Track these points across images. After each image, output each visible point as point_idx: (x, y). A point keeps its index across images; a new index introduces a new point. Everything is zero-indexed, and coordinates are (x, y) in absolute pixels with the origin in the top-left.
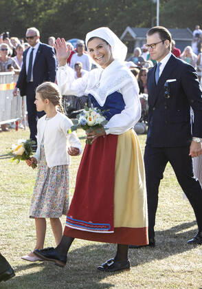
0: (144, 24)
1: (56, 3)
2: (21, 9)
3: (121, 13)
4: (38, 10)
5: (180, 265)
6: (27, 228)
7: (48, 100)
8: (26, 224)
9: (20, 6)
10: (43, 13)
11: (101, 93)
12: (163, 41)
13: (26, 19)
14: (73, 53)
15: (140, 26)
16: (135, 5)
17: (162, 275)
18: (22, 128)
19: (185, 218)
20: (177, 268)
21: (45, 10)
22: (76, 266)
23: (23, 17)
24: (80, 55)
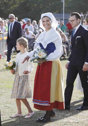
0: (57, 12)
1: (18, 2)
2: (2, 5)
3: (47, 7)
4: (10, 5)
5: (73, 119)
6: (5, 103)
7: (22, 45)
8: (4, 101)
9: (2, 3)
10: (12, 7)
11: (45, 43)
12: (77, 19)
13: (4, 9)
14: (25, 24)
15: (56, 13)
16: (53, 3)
17: (65, 124)
18: (2, 58)
19: (75, 98)
20: (72, 121)
21: (13, 5)
22: (27, 120)
23: (3, 8)
24: (29, 25)
